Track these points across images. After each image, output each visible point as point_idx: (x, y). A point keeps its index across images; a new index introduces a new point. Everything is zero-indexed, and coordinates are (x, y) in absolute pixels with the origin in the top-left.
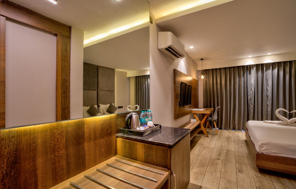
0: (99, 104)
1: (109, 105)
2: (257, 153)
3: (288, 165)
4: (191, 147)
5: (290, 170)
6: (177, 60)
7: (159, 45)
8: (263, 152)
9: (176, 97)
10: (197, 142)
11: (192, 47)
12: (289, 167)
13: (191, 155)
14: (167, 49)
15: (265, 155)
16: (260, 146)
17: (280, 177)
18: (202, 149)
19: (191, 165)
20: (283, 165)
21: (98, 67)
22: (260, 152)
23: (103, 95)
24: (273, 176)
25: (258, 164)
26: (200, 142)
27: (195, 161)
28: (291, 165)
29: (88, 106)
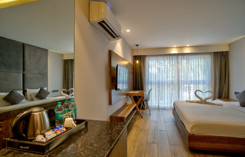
0: (26, 89)
1: (39, 89)
2: (189, 135)
3: (213, 143)
4: (128, 131)
5: (215, 147)
6: (113, 41)
7: (90, 17)
8: (194, 134)
9: (112, 80)
10: (133, 124)
11: (128, 31)
12: (214, 144)
13: (127, 142)
14: (100, 23)
15: (196, 136)
16: (192, 128)
17: (206, 154)
18: (138, 132)
19: (128, 155)
20: (209, 144)
21: (23, 44)
22: (192, 134)
23: (31, 79)
24: (201, 154)
25: (190, 146)
26: (136, 125)
27: (132, 150)
28: (215, 143)
29: (6, 92)
